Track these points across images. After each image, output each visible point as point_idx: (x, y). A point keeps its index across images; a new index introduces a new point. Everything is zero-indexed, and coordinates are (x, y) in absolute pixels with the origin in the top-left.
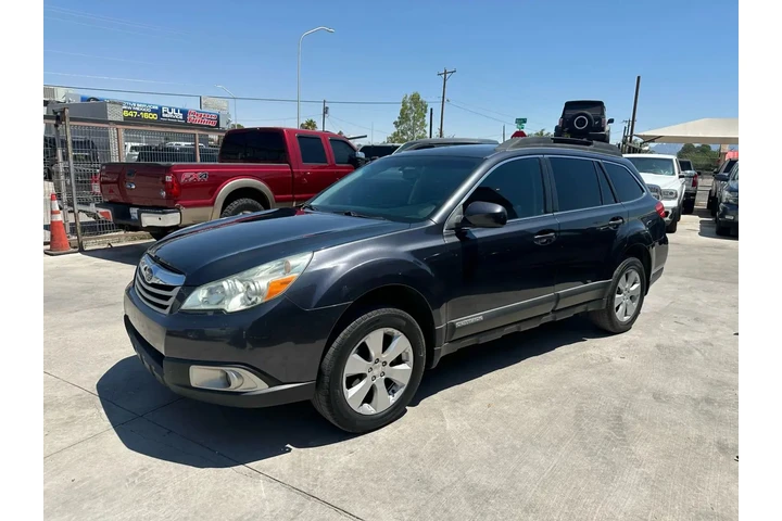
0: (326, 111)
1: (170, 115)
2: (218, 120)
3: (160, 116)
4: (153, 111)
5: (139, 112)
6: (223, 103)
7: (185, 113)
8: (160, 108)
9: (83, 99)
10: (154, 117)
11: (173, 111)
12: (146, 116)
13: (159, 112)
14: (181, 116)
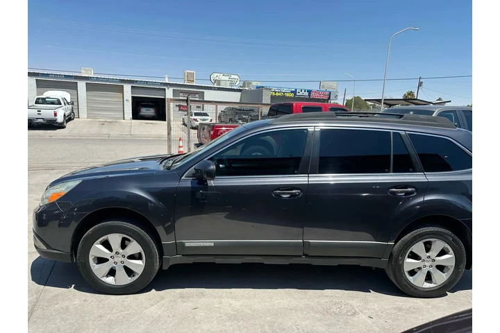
0: (420, 84)
1: (301, 94)
2: (330, 95)
3: (295, 94)
4: (292, 92)
5: (284, 93)
6: (334, 84)
7: (309, 92)
8: (296, 90)
9: (257, 87)
10: (292, 95)
11: (303, 91)
12: (287, 95)
13: (295, 92)
14: (307, 94)
